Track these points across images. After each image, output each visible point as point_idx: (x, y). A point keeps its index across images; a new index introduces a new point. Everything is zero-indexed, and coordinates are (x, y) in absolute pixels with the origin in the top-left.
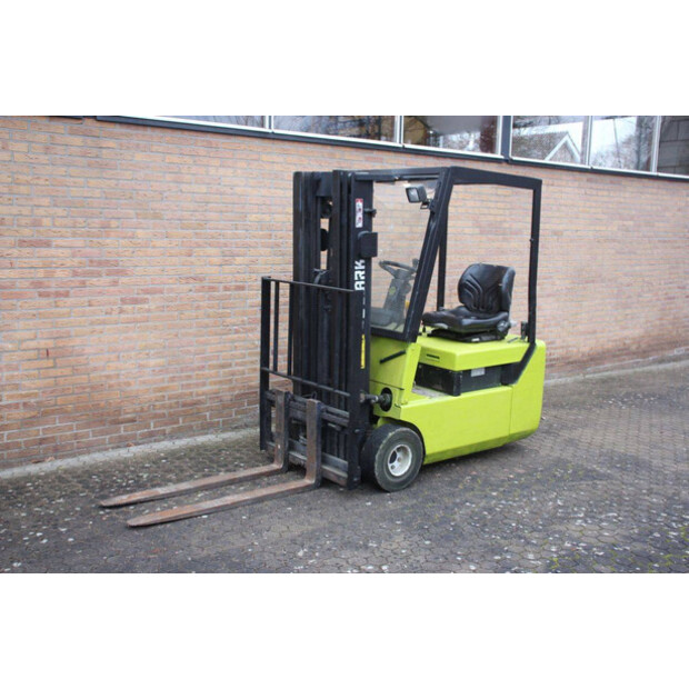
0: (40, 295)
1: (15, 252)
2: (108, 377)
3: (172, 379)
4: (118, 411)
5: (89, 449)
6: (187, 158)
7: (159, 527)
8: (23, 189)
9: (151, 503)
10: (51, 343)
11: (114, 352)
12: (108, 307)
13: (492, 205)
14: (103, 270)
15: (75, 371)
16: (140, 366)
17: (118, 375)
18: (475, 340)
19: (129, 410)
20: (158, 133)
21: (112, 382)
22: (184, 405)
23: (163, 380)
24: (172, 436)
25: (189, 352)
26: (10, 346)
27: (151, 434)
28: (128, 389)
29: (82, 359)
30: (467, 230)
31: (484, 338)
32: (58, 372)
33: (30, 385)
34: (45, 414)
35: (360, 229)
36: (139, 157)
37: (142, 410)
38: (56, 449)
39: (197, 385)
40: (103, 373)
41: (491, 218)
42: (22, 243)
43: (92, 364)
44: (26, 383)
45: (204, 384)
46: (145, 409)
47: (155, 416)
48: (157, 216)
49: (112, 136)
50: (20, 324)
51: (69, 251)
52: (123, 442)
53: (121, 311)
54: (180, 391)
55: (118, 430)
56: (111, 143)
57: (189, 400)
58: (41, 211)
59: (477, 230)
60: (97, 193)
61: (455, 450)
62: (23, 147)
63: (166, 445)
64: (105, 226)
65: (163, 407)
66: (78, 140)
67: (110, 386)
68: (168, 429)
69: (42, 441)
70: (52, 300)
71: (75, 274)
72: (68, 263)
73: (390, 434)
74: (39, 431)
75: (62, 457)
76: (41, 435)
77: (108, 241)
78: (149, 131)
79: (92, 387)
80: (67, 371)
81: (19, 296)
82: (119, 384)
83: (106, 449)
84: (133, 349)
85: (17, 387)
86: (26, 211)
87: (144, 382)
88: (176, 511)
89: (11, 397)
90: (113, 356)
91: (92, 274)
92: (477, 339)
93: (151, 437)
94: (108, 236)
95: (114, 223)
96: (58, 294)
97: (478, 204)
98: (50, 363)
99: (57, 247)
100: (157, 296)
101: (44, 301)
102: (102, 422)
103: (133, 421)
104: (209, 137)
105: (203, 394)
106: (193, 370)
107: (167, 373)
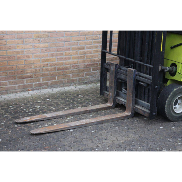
2: (18, 52)
3: (52, 55)
4: (23, 72)
7: (48, 135)
9: (42, 122)
11: (21, 38)
16: (35, 47)
17: (23, 52)
21: (20, 55)
22: (59, 69)
23: (47, 56)
24: (52, 86)
25: (61, 40)
27: (41, 85)
28: (28, 59)
29: (3, 41)
37: (36, 71)
39: (66, 59)
40: (14, 50)
43: (9, 45)
45: (69, 59)
46: (38, 71)
47: (43, 75)
52: (26, 89)
54: (56, 62)
55: (23, 82)
57: (61, 67)
63: (48, 91)
65: (47, 70)
67: (19, 58)
68: (50, 82)
73: (175, 89)
79: (9, 58)
82: (24, 57)
83: (17, 92)
84: (31, 37)
87: (37, 56)
88: (56, 127)
90: (20, 41)
93: (41, 86)
102: (14, 77)
103: (31, 77)
105: (69, 64)
106: (64, 50)
107: (50, 51)
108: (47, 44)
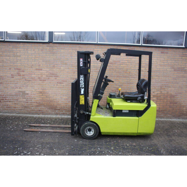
0: (40, 80)
1: (35, 71)
2: (54, 99)
4: (56, 107)
5: (49, 114)
6: (74, 51)
8: (37, 59)
10: (42, 90)
11: (55, 94)
12: (54, 84)
13: (180, 62)
14: (53, 76)
15: (47, 97)
16: (61, 98)
17: (56, 99)
18: (128, 101)
19: (58, 107)
20: (67, 45)
21: (55, 100)
23: (67, 102)
26: (34, 90)
28: (58, 102)
29: (48, 94)
30: (168, 70)
31: (133, 101)
32: (43, 97)
33: (38, 99)
34: (40, 105)
35: (82, 67)
36: (62, 51)
37: (61, 108)
38: (42, 113)
40: (53, 98)
41: (179, 66)
42: (36, 69)
43: (50, 96)
44: (36, 98)
46: (62, 107)
47: (65, 110)
48: (66, 64)
49: (56, 46)
50: (36, 86)
51: (46, 71)
52: (57, 114)
53: (57, 85)
55: (56, 111)
56: (56, 48)
58: (40, 63)
59: (173, 70)
60: (52, 59)
61: (114, 133)
62: (37, 50)
64: (54, 66)
65: (67, 108)
66: (48, 48)
67: (54, 101)
68: (68, 113)
69: (40, 111)
70: (42, 81)
71: (47, 76)
72: (46, 74)
74: (39, 108)
75: (43, 115)
76: (39, 109)
77: (54, 69)
78: (65, 45)
79: (50, 101)
80: (45, 97)
81: (35, 80)
82: (56, 101)
83: (53, 115)
84: (60, 94)
85: (35, 98)
86: (37, 63)
87: (62, 102)
89: (34, 100)
90: (55, 95)
91: (51, 76)
92: (130, 101)
93: (64, 114)
94: (54, 68)
95: (56, 66)
96: (43, 80)
97: (174, 62)
98: (41, 94)
99: (44, 70)
100: (66, 82)
101: (41, 82)
102: (52, 109)
103: (59, 110)
104: (80, 45)
107: (68, 100)
108: (65, 97)
